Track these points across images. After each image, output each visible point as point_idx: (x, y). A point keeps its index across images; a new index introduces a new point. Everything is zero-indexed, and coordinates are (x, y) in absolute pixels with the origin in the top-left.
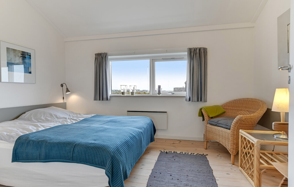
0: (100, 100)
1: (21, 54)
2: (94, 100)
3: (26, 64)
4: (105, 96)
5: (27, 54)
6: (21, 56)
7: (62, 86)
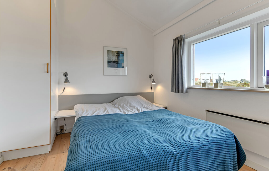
0: (175, 92)
1: (117, 54)
2: (171, 92)
3: (120, 60)
4: (180, 88)
5: (121, 53)
6: (117, 55)
7: (150, 77)
